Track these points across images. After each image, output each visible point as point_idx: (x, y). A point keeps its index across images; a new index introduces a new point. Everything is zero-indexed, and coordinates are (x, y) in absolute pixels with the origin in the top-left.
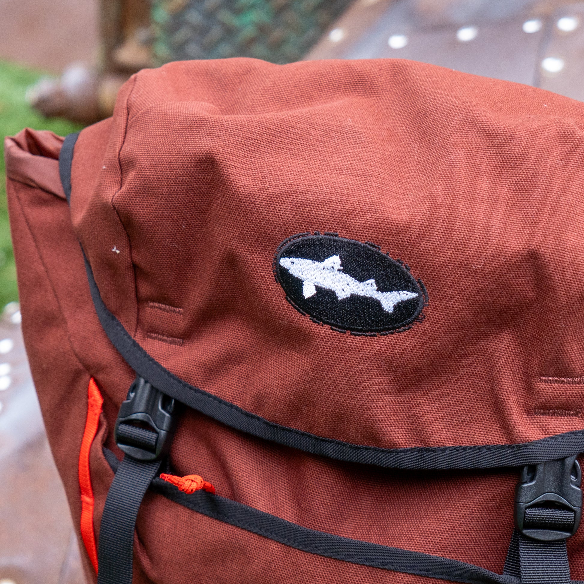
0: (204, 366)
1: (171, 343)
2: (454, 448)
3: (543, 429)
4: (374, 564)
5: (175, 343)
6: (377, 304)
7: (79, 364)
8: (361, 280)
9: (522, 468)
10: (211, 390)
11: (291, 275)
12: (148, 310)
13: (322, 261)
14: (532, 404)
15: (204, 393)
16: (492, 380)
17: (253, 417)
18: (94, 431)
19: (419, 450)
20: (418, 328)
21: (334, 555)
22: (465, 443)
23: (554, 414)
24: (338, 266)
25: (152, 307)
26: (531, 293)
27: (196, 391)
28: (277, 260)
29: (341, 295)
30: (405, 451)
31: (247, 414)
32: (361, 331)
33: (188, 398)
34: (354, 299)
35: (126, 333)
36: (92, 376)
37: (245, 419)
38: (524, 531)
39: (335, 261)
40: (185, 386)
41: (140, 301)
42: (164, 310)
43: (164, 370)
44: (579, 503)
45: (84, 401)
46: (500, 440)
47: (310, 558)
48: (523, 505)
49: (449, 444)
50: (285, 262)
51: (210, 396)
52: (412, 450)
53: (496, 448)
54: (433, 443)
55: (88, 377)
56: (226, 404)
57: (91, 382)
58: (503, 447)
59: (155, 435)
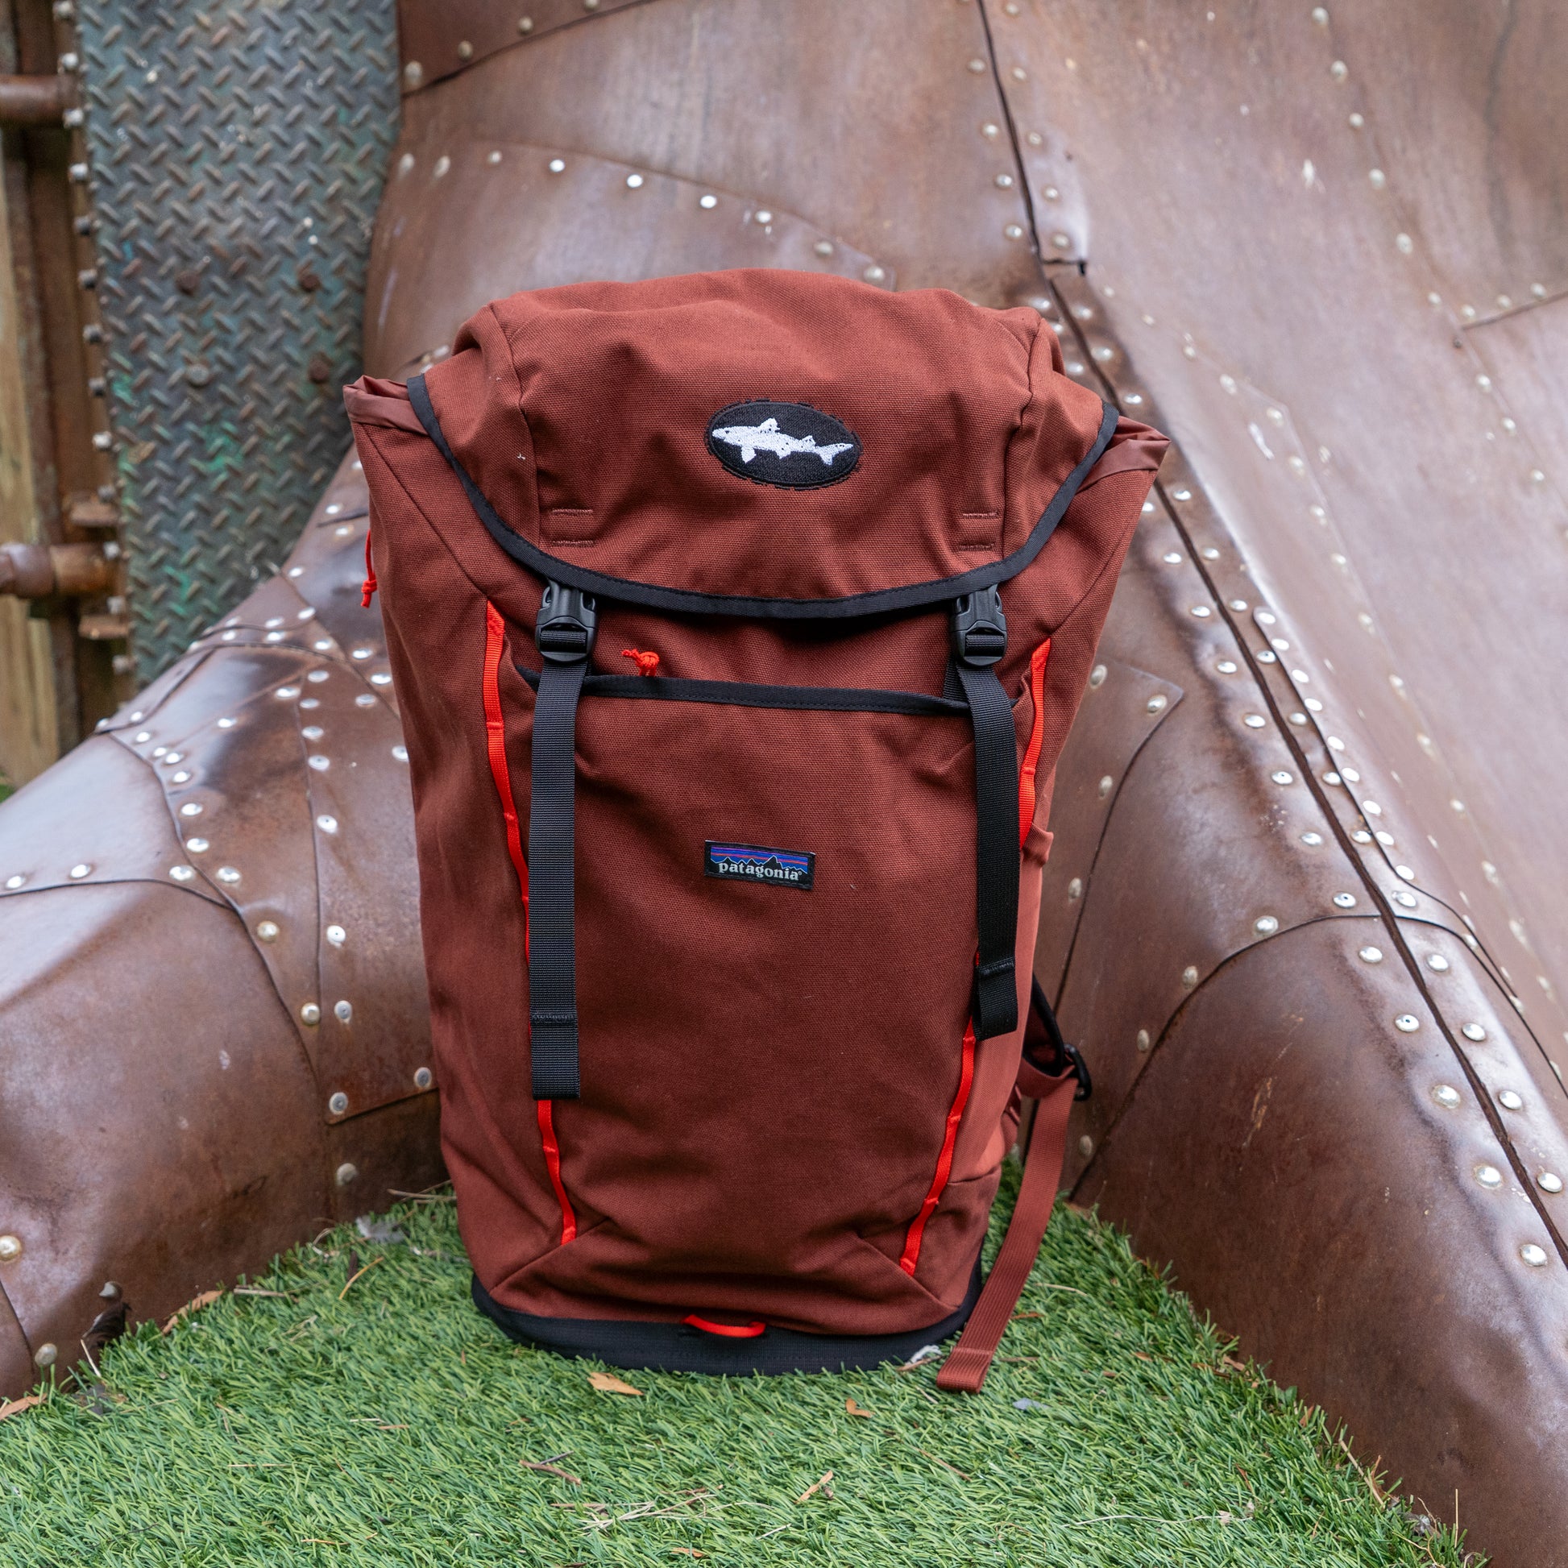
0: (629, 556)
1: (580, 546)
2: (893, 590)
3: (967, 562)
4: (836, 707)
5: (586, 546)
6: (818, 458)
7: (474, 588)
8: (799, 438)
9: (954, 600)
10: (638, 578)
11: (727, 444)
12: (552, 517)
13: (757, 425)
14: (957, 540)
15: (633, 583)
16: (920, 522)
17: (690, 594)
18: (499, 651)
19: (862, 597)
20: (855, 476)
21: (798, 705)
22: (902, 584)
23: (974, 549)
24: (775, 428)
25: (556, 514)
26: (950, 434)
27: (622, 582)
28: (708, 433)
29: (782, 454)
30: (848, 599)
31: (683, 593)
32: (804, 485)
33: (614, 591)
34: (795, 456)
35: (530, 545)
36: (489, 599)
37: (681, 597)
38: (966, 658)
39: (772, 423)
40: (609, 579)
41: (544, 509)
42: (571, 514)
43: (585, 570)
44: (1004, 628)
45: (482, 625)
46: (933, 576)
47: (773, 713)
48: (962, 633)
49: (888, 587)
50: (718, 433)
51: (639, 584)
52: (854, 598)
53: (931, 584)
54: (873, 588)
55: (484, 600)
56: (658, 589)
57: (489, 604)
58: (938, 582)
59: (583, 634)
